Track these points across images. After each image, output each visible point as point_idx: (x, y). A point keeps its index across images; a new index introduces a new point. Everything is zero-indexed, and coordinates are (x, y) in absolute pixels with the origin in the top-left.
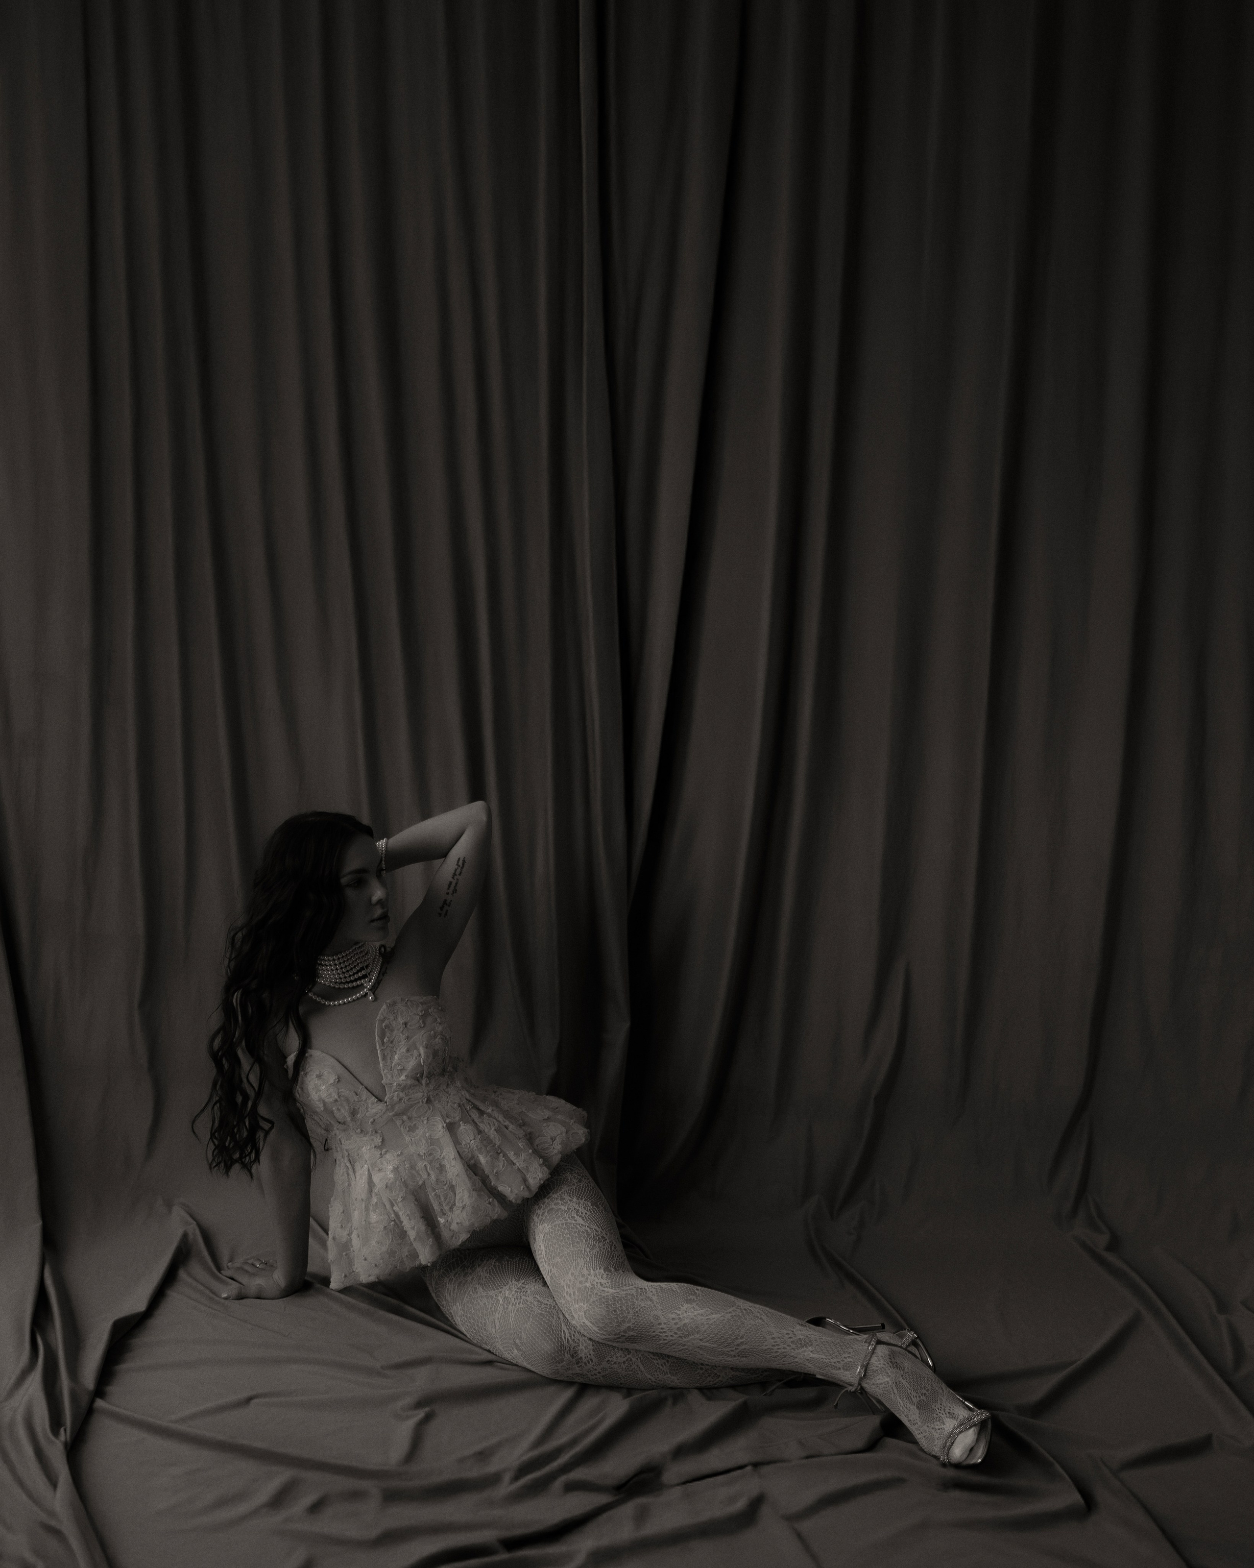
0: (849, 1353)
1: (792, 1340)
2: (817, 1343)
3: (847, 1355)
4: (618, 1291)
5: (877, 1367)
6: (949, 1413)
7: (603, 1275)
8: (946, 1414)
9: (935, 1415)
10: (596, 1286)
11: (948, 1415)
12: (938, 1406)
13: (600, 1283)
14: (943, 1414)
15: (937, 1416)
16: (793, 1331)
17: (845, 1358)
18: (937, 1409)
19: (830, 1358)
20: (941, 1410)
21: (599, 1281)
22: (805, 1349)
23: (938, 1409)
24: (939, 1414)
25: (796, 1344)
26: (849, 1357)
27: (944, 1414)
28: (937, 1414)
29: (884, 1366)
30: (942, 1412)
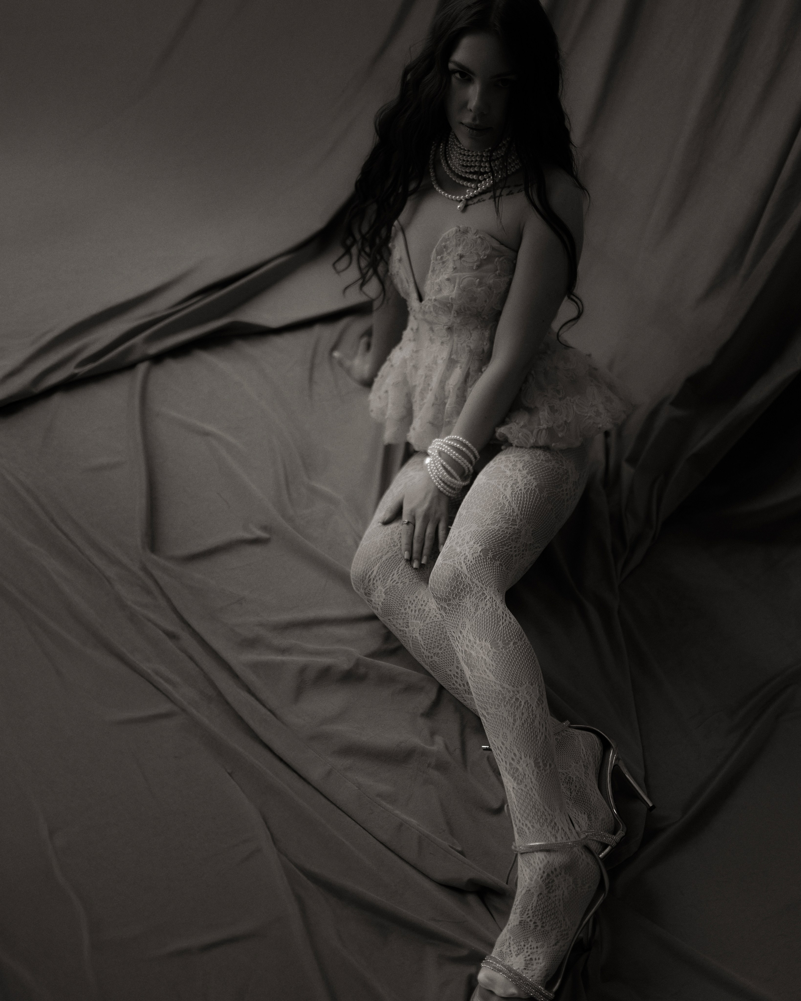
0: (533, 827)
1: (512, 762)
2: (523, 789)
3: (529, 825)
4: (469, 576)
5: (534, 862)
6: (531, 959)
7: (477, 553)
8: (529, 955)
9: (522, 944)
10: (461, 555)
11: (528, 958)
12: (534, 945)
13: (467, 556)
14: (527, 952)
15: (523, 946)
16: (521, 758)
17: (526, 825)
18: (529, 944)
19: (518, 810)
20: (531, 949)
21: (467, 554)
22: (512, 780)
23: (531, 946)
24: (526, 947)
25: (511, 768)
26: (529, 828)
27: (528, 954)
28: (524, 946)
29: (538, 869)
30: (530, 951)
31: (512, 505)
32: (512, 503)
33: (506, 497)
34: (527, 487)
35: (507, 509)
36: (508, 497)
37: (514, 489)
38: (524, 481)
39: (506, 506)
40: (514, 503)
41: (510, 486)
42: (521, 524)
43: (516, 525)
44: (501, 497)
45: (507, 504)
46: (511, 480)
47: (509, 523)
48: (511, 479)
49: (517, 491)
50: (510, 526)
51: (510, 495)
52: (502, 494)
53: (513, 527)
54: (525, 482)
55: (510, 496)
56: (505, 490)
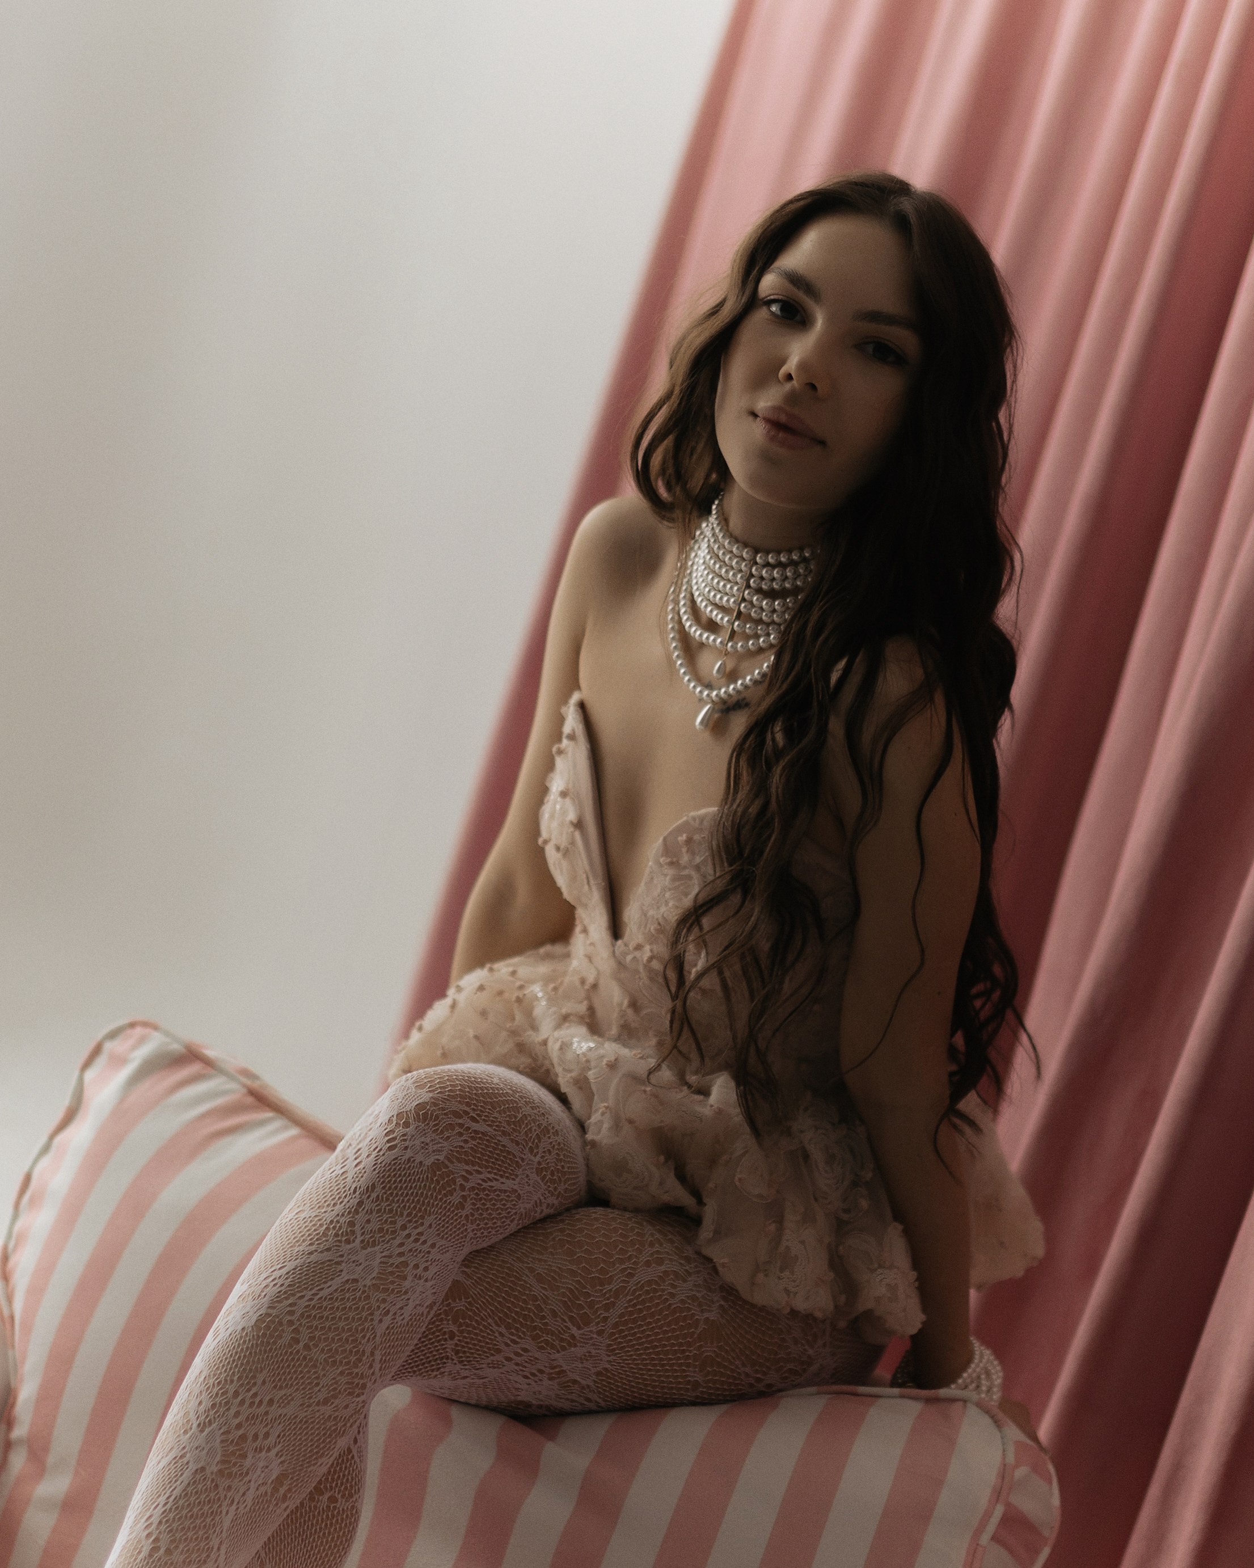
31: (621, 1296)
32: (627, 1294)
33: (631, 1275)
34: (689, 1304)
35: (602, 1290)
36: (635, 1278)
37: (664, 1281)
38: (698, 1291)
39: (608, 1287)
40: (629, 1298)
41: (663, 1268)
42: (592, 1338)
43: (579, 1328)
44: (623, 1267)
45: (613, 1287)
46: (681, 1264)
47: (571, 1311)
48: (682, 1262)
49: (663, 1290)
50: (565, 1318)
51: (642, 1282)
52: (633, 1264)
53: (569, 1324)
54: (698, 1295)
55: (640, 1282)
56: (648, 1264)
